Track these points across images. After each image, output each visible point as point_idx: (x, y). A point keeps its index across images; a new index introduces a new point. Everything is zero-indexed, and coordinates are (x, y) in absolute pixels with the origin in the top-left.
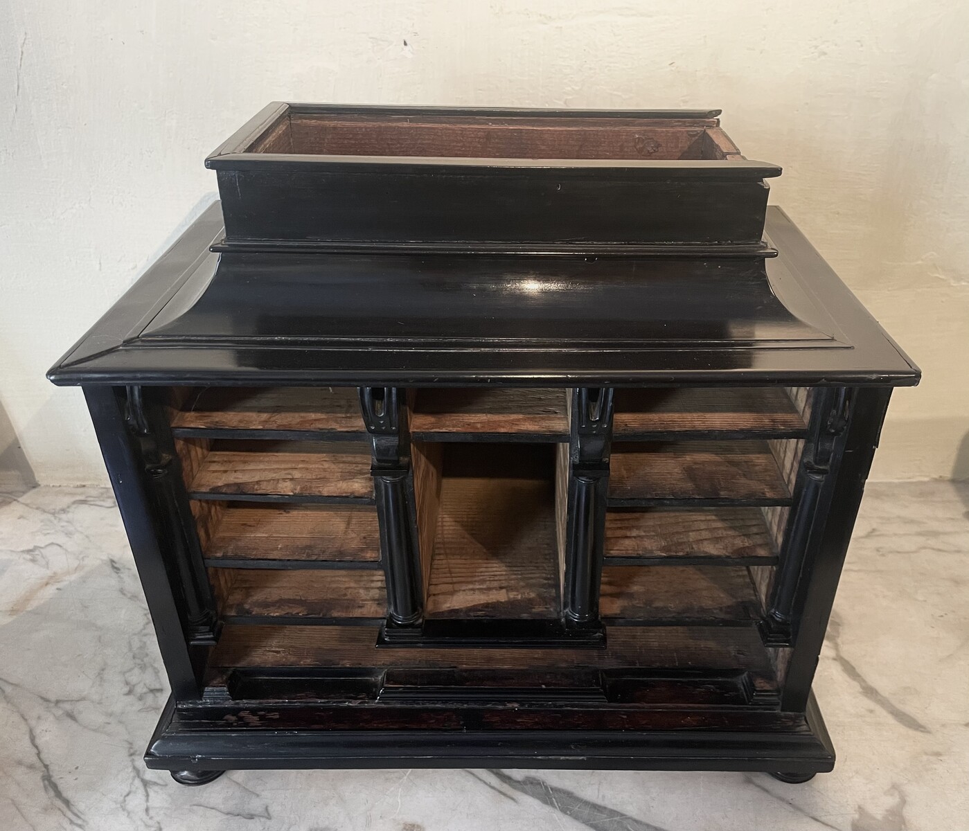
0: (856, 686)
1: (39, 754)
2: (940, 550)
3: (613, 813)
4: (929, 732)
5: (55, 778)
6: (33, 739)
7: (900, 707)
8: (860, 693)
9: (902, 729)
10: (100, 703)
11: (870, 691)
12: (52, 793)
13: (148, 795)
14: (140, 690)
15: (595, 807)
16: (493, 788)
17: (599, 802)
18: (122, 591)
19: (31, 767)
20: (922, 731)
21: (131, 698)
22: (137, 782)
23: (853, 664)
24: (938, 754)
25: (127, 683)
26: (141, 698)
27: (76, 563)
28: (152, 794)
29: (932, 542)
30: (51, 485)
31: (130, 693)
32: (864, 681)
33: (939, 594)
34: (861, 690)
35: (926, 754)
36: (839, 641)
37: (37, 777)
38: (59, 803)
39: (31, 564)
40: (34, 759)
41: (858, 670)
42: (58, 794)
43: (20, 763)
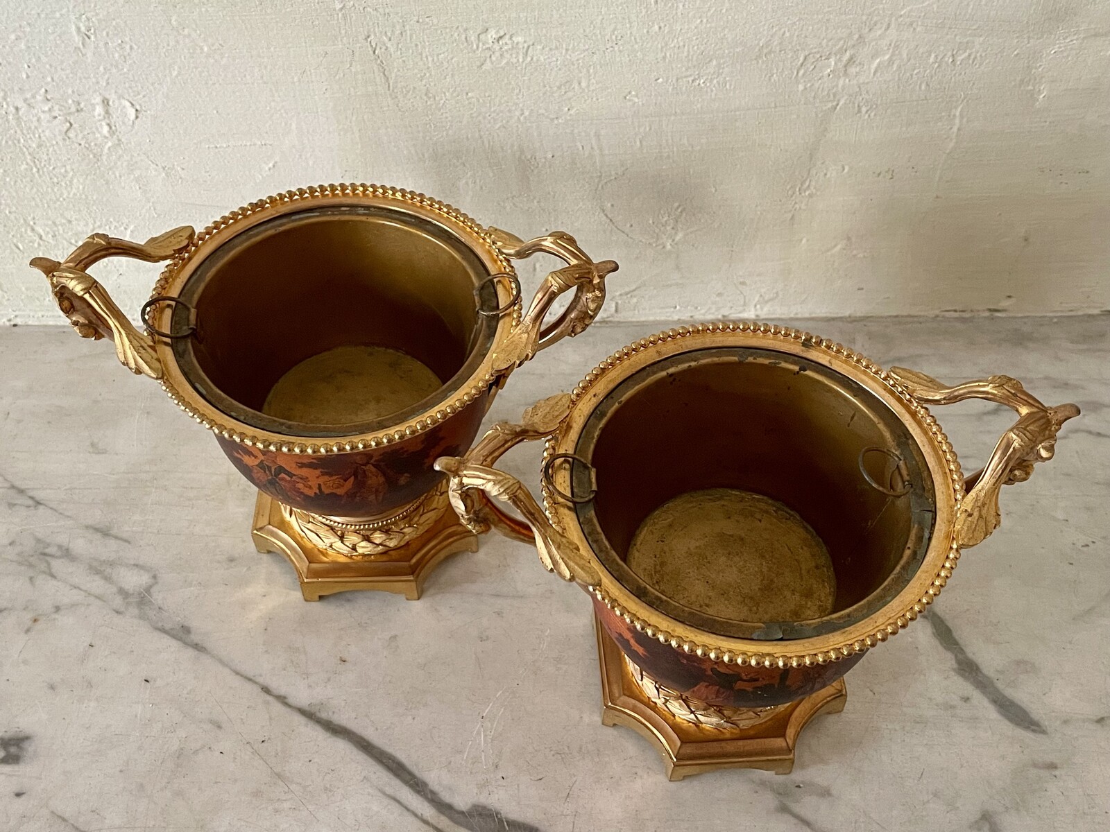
0: (949, 660)
2: (1099, 434)
4: (1044, 732)
7: (1009, 692)
8: (954, 670)
9: (1006, 727)
11: (968, 668)
16: (426, 822)
20: (1033, 731)
23: (950, 625)
24: (1052, 766)
32: (962, 651)
33: (1088, 509)
34: (955, 666)
35: (1035, 765)
41: (956, 635)
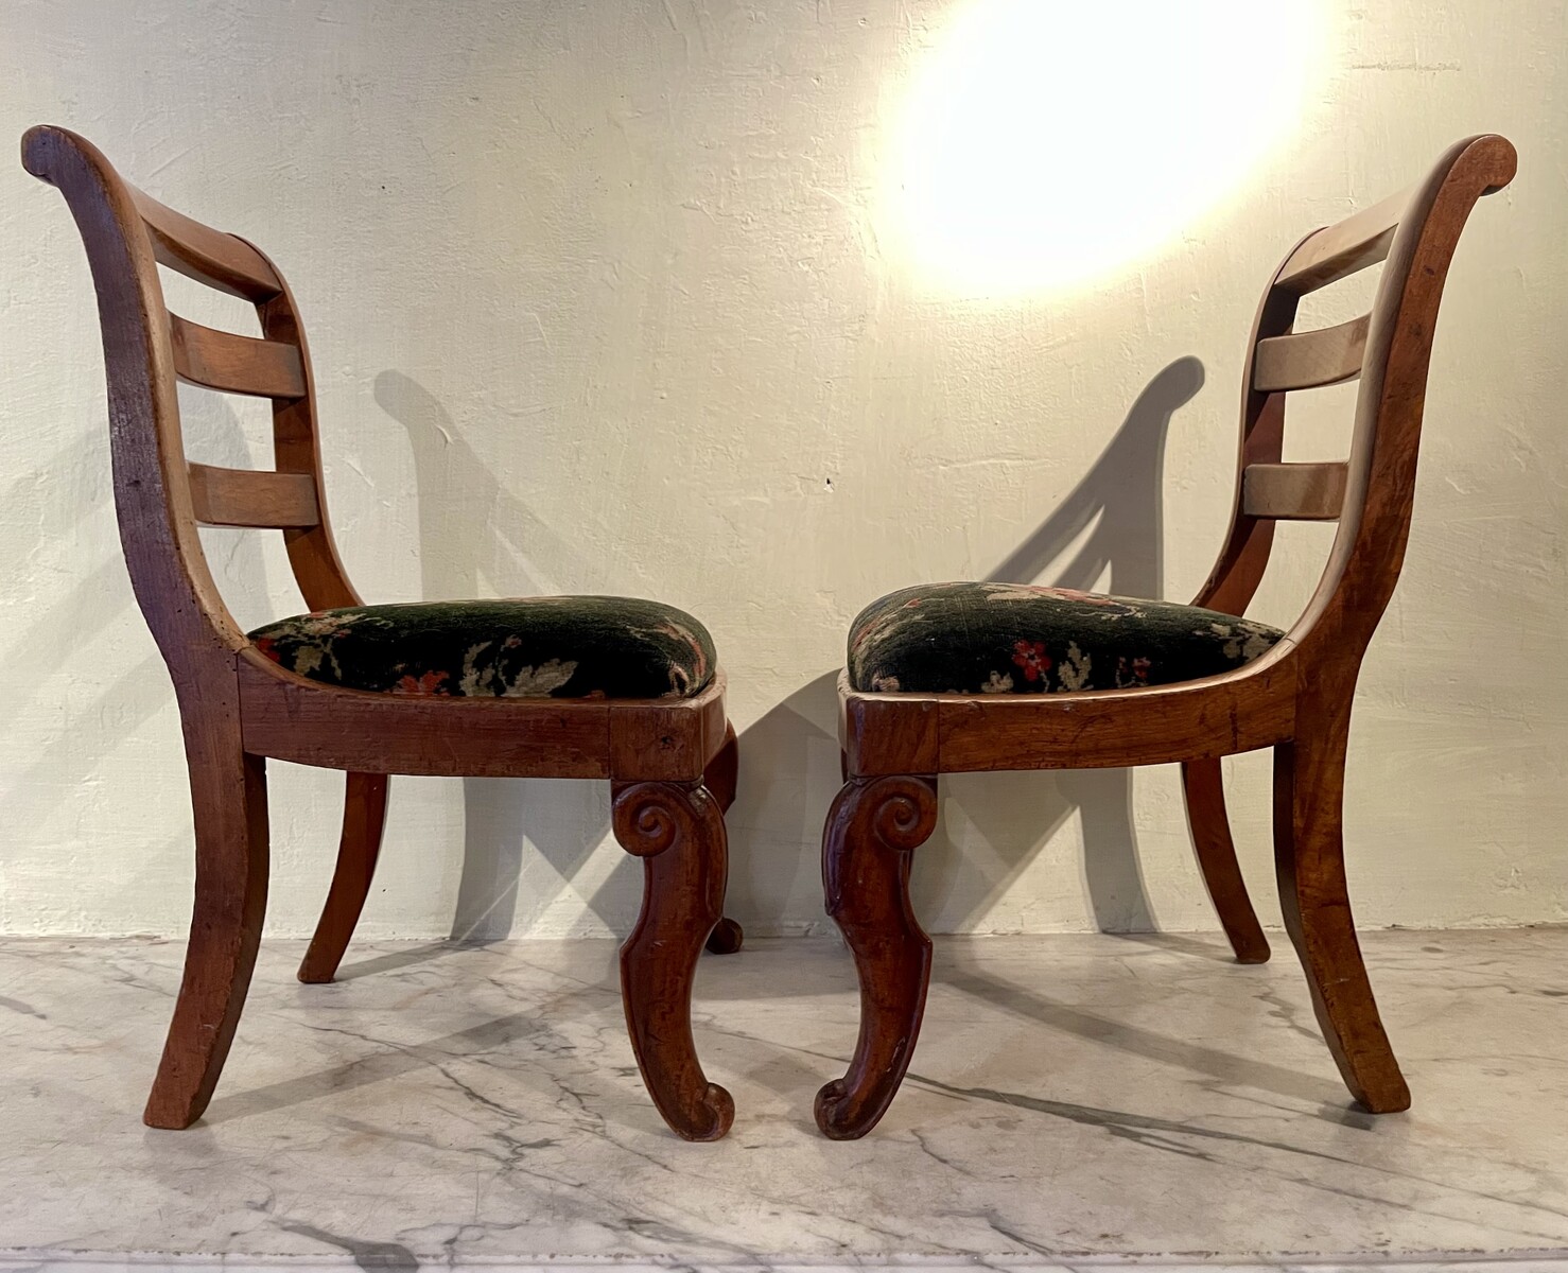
1: (456, 1082)
3: (1067, 1105)
5: (479, 1093)
6: (447, 1075)
10: (511, 1055)
12: (478, 1101)
13: (581, 1101)
14: (552, 1048)
15: (1049, 1102)
17: (1053, 1100)
18: (509, 996)
19: (451, 1088)
21: (541, 1052)
22: (567, 1094)
25: (536, 1044)
26: (554, 1052)
27: (454, 982)
28: (585, 1099)
29: (1388, 964)
30: (407, 938)
31: (540, 1049)
36: (1294, 1018)
37: (461, 1094)
38: (487, 1106)
39: (404, 984)
40: (453, 1084)
42: (487, 1102)
43: (438, 1087)
